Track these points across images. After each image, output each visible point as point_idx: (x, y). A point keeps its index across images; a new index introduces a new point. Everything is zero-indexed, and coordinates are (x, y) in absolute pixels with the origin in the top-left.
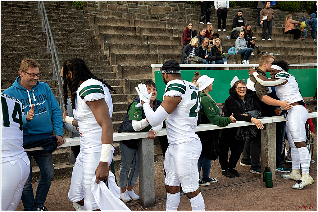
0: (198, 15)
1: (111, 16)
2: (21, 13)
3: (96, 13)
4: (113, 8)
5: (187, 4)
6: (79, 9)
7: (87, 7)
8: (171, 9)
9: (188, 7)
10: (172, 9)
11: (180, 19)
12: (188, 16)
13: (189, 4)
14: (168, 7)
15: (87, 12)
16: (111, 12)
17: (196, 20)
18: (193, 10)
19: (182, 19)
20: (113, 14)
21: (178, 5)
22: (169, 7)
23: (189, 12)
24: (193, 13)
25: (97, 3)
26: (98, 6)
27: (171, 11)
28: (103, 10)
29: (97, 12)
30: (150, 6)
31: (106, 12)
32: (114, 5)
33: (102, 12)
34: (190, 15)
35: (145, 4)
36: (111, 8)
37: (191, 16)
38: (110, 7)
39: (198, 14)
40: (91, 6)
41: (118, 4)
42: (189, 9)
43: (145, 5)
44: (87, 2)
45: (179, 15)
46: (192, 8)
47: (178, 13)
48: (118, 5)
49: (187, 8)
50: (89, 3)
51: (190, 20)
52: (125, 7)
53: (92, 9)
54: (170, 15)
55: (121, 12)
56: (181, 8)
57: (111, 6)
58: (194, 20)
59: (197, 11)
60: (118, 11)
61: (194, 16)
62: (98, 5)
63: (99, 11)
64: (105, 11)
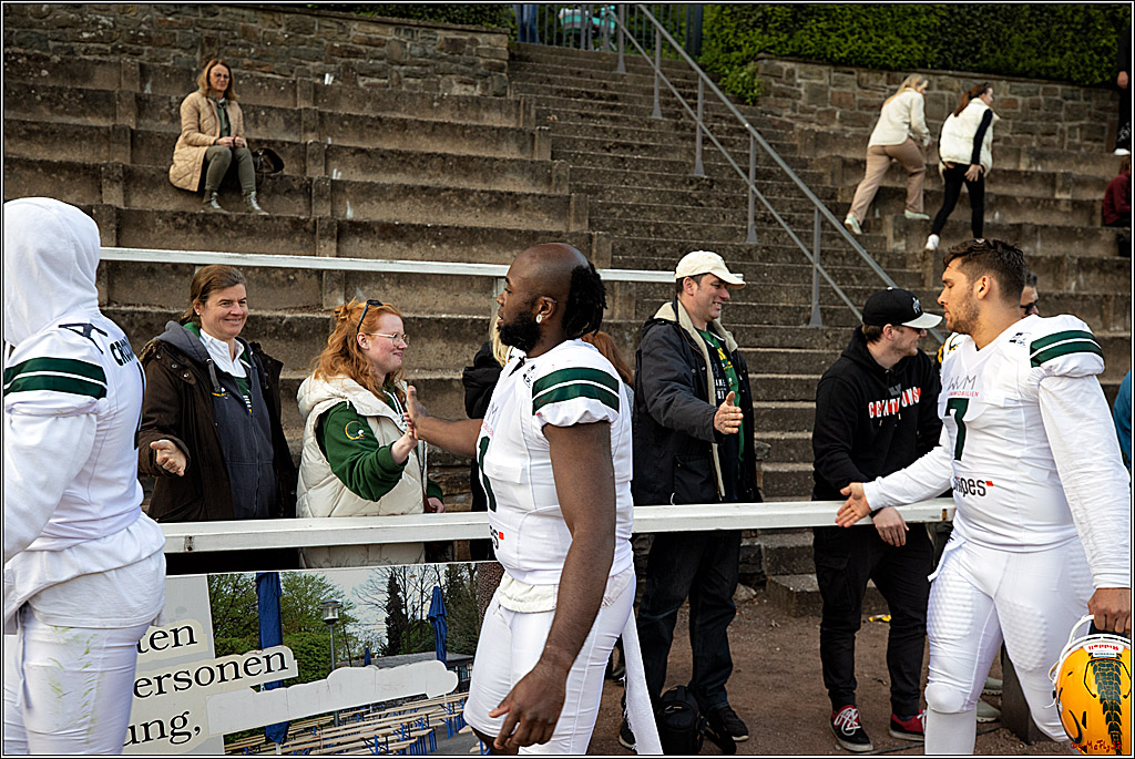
0: (1104, 124)
1: (836, 127)
2: (614, 119)
3: (794, 115)
4: (844, 100)
5: (1070, 87)
6: (748, 104)
7: (772, 97)
8: (1020, 102)
9: (1073, 98)
10: (1024, 104)
11: (1044, 139)
12: (1071, 128)
13: (1076, 88)
14: (1010, 96)
15: (772, 114)
16: (838, 114)
17: (1096, 140)
18: (1089, 106)
19: (1052, 138)
20: (843, 120)
21: (1041, 89)
22: (1013, 97)
23: (1074, 115)
24: (1087, 118)
25: (799, 85)
26: (803, 93)
27: (1019, 110)
28: (814, 106)
29: (798, 114)
30: (953, 94)
31: (823, 112)
32: (848, 90)
33: (812, 112)
34: (1076, 123)
35: (940, 87)
36: (840, 99)
37: (1081, 127)
38: (837, 97)
39: (1104, 119)
40: (784, 95)
41: (859, 86)
42: (1076, 103)
43: (940, 92)
44: (774, 84)
45: (1042, 125)
46: (1086, 99)
47: (1040, 118)
48: (858, 90)
49: (1070, 102)
50: (777, 85)
51: (1077, 141)
52: (880, 96)
53: (784, 105)
54: (1014, 124)
55: (869, 113)
56: (1050, 101)
57: (839, 93)
58: (1089, 139)
59: (1101, 109)
60: (860, 108)
61: (1092, 126)
62: (802, 90)
63: (804, 111)
64: (822, 109)
